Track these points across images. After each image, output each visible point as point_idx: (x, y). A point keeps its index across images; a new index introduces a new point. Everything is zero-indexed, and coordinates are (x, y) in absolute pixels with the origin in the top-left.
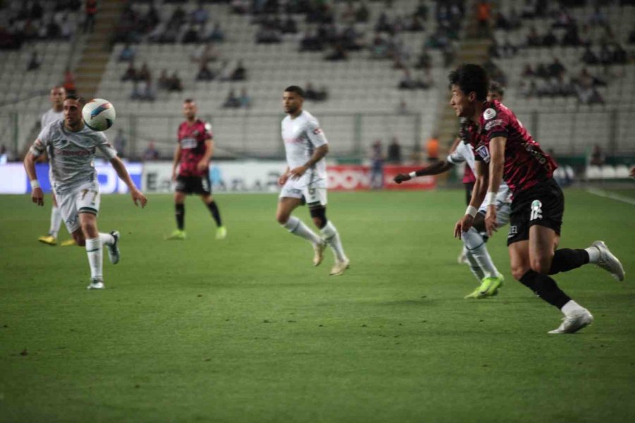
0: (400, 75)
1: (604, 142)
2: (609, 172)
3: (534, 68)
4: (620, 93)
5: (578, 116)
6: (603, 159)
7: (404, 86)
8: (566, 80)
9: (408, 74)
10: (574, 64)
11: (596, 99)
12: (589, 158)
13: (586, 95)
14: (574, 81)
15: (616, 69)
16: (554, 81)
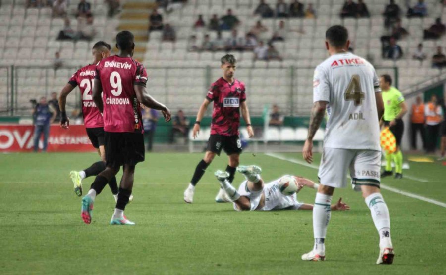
0: (59, 24)
1: (282, 101)
2: (288, 134)
3: (206, 20)
4: (298, 49)
5: (255, 72)
6: (281, 119)
7: (63, 36)
8: (241, 33)
9: (68, 23)
10: (249, 17)
11: (271, 55)
12: (267, 119)
13: (262, 51)
14: (250, 35)
15: (294, 22)
16: (226, 34)
